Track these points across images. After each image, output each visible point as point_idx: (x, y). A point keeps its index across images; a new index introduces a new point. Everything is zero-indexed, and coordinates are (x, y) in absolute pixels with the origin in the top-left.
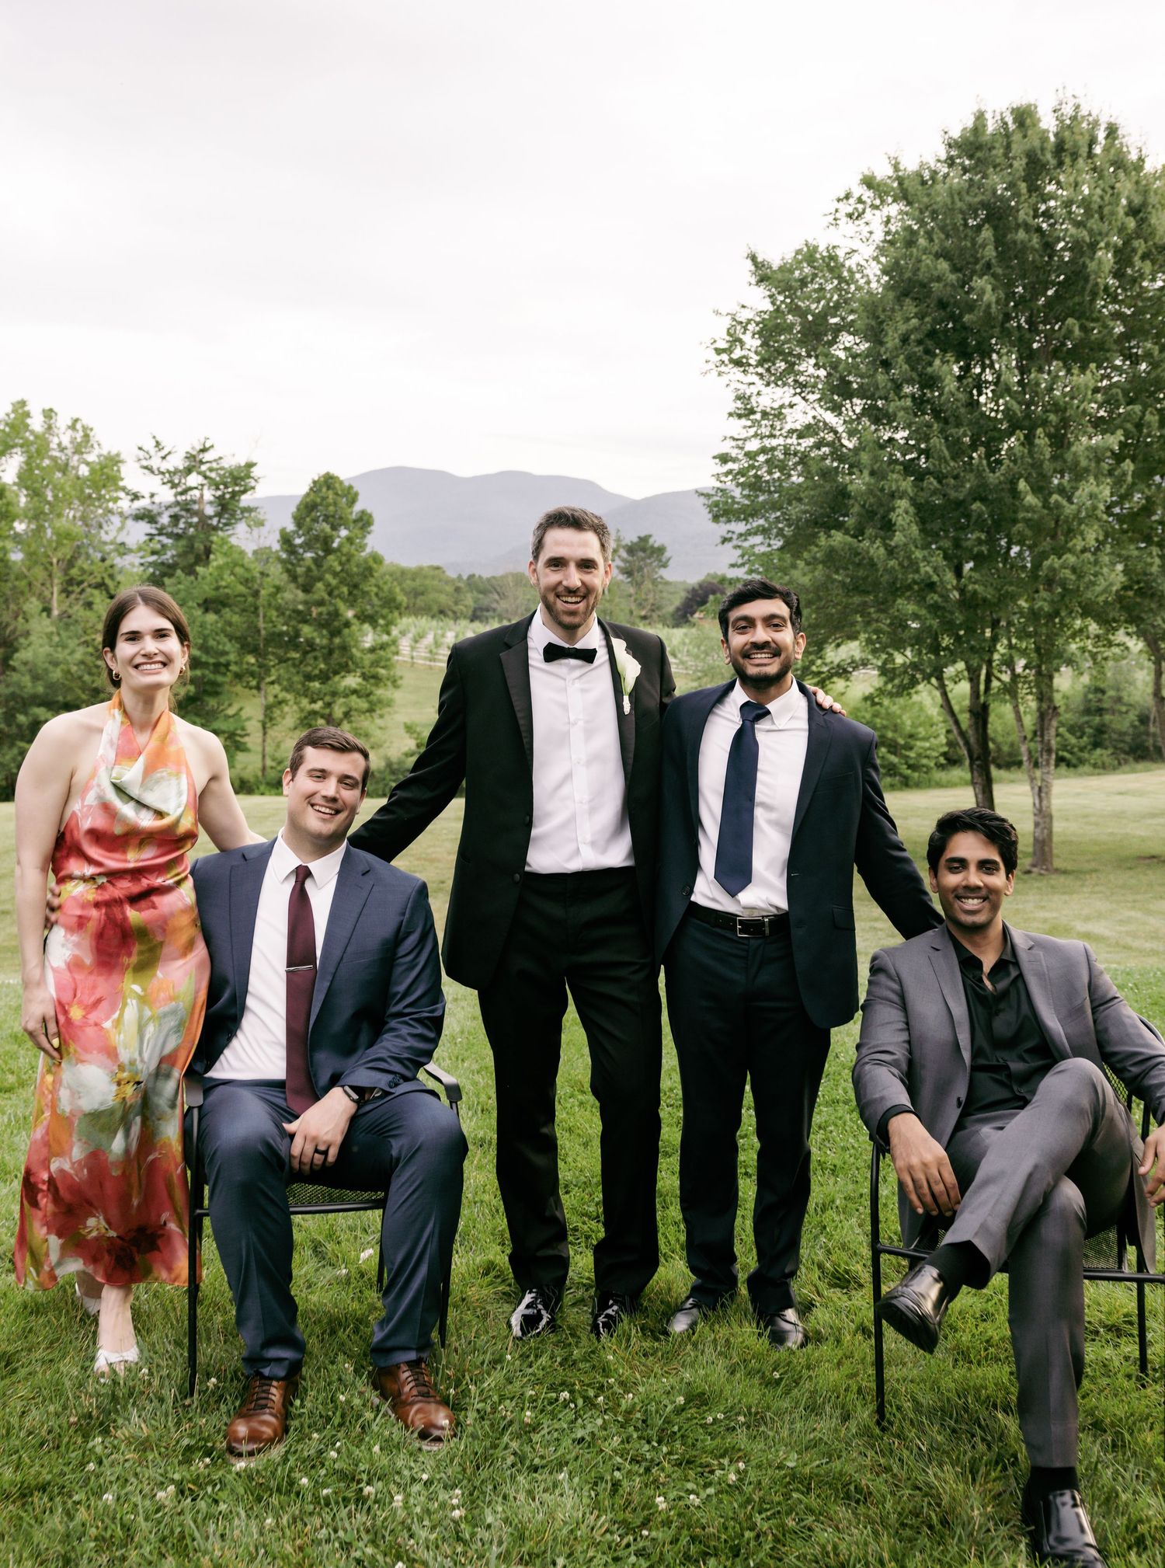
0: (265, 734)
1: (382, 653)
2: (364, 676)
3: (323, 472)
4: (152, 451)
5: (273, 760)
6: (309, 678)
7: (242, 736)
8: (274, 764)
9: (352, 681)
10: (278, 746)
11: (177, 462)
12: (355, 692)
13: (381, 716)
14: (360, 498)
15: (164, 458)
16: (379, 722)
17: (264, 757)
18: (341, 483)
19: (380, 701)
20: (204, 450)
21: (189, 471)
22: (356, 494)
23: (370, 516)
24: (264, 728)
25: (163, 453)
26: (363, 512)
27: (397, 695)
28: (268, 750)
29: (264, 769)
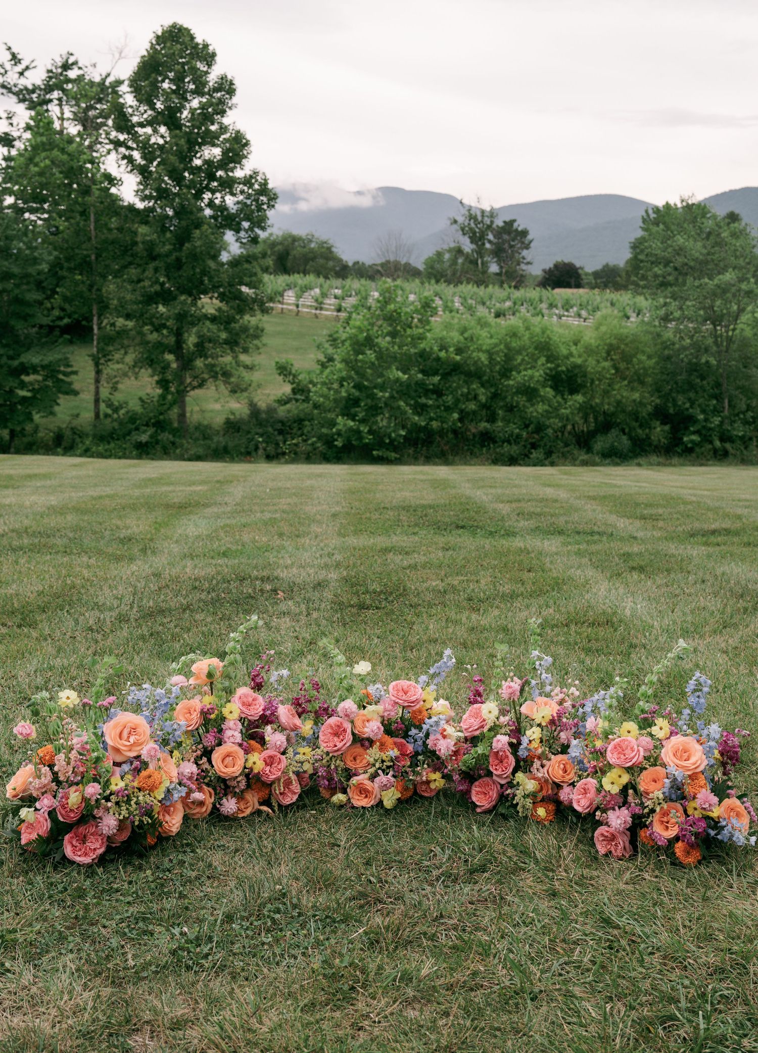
0: (98, 372)
1: (246, 266)
2: (222, 297)
3: (167, 23)
4: (8, 66)
5: (110, 405)
6: (151, 299)
7: (66, 374)
8: (109, 411)
9: (209, 304)
10: (115, 389)
11: (36, 78)
12: (214, 319)
13: (246, 351)
14: (217, 58)
15: (21, 74)
16: (243, 358)
17: (97, 401)
18: (192, 38)
19: (245, 329)
20: (66, 66)
21: (49, 89)
22: (214, 55)
23: (231, 83)
24: (97, 364)
25: (19, 68)
26: (223, 78)
27: (266, 322)
28: (104, 392)
29: (97, 415)
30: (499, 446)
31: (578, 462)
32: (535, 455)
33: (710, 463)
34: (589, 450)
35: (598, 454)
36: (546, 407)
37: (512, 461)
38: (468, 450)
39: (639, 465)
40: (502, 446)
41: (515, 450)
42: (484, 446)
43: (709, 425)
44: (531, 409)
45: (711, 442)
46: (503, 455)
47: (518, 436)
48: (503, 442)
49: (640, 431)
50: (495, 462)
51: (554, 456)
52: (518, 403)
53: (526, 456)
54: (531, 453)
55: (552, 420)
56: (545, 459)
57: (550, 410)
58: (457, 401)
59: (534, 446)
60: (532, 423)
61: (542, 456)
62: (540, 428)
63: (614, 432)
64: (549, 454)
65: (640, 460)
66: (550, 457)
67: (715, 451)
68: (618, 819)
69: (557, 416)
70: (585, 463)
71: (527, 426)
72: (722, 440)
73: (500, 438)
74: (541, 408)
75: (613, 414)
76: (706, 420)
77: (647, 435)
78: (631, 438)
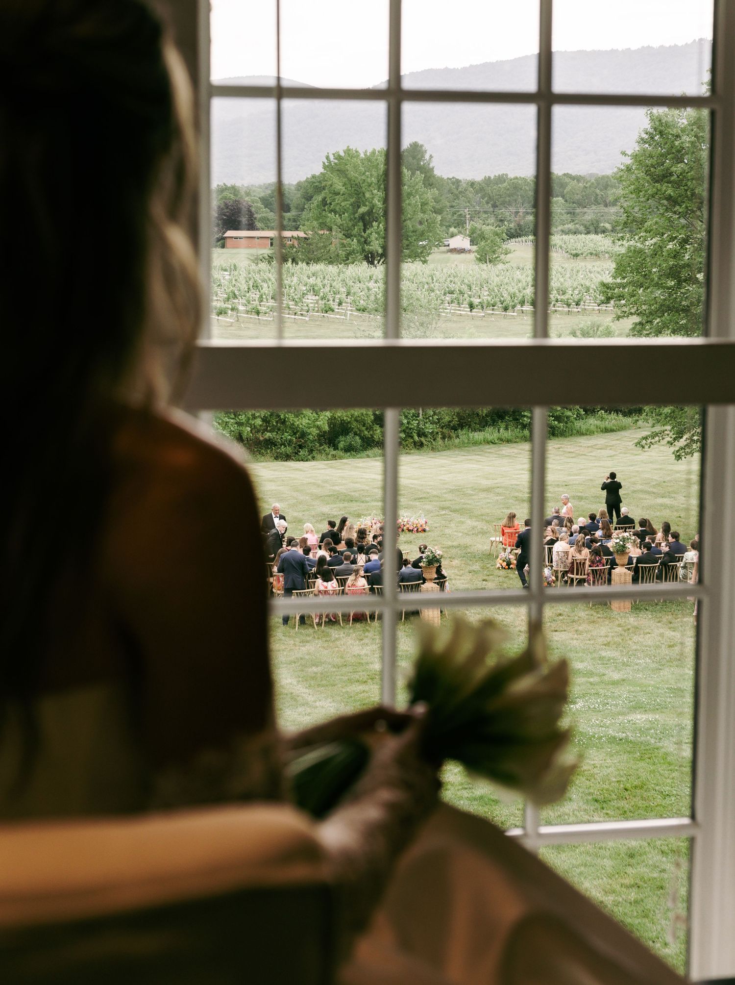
30: (278, 449)
31: (330, 456)
32: (302, 453)
33: (412, 451)
34: (336, 448)
35: (342, 449)
36: (307, 421)
37: (287, 458)
38: (257, 451)
39: (368, 456)
40: (280, 448)
41: (289, 450)
42: (268, 448)
43: (410, 426)
44: (298, 423)
45: (412, 437)
46: (281, 454)
47: (290, 441)
48: (281, 445)
49: (366, 433)
50: (276, 458)
51: (314, 453)
52: (288, 418)
53: (296, 453)
54: (300, 452)
55: (311, 429)
56: (309, 455)
57: (310, 422)
58: (249, 419)
59: (301, 447)
60: (298, 431)
61: (307, 453)
62: (303, 435)
63: (351, 435)
64: (311, 451)
65: (369, 452)
66: (311, 455)
67: (415, 443)
68: (416, 529)
69: (314, 426)
70: (334, 457)
71: (295, 434)
72: (419, 436)
73: (279, 442)
74: (305, 421)
75: (349, 422)
76: (408, 423)
77: (371, 435)
78: (362, 438)
